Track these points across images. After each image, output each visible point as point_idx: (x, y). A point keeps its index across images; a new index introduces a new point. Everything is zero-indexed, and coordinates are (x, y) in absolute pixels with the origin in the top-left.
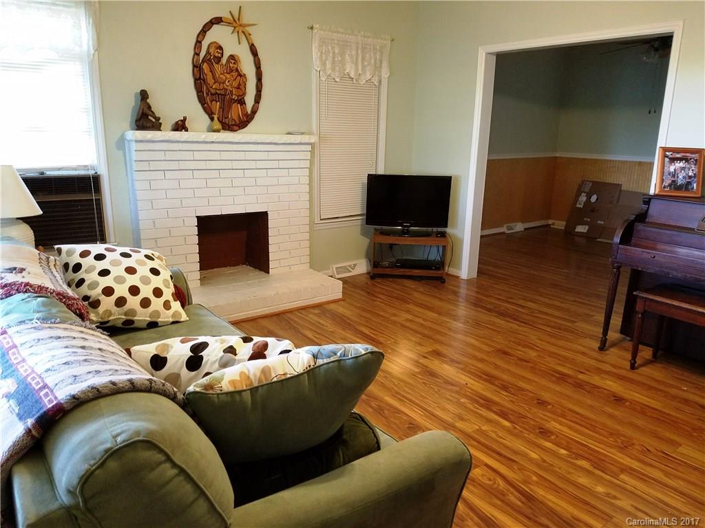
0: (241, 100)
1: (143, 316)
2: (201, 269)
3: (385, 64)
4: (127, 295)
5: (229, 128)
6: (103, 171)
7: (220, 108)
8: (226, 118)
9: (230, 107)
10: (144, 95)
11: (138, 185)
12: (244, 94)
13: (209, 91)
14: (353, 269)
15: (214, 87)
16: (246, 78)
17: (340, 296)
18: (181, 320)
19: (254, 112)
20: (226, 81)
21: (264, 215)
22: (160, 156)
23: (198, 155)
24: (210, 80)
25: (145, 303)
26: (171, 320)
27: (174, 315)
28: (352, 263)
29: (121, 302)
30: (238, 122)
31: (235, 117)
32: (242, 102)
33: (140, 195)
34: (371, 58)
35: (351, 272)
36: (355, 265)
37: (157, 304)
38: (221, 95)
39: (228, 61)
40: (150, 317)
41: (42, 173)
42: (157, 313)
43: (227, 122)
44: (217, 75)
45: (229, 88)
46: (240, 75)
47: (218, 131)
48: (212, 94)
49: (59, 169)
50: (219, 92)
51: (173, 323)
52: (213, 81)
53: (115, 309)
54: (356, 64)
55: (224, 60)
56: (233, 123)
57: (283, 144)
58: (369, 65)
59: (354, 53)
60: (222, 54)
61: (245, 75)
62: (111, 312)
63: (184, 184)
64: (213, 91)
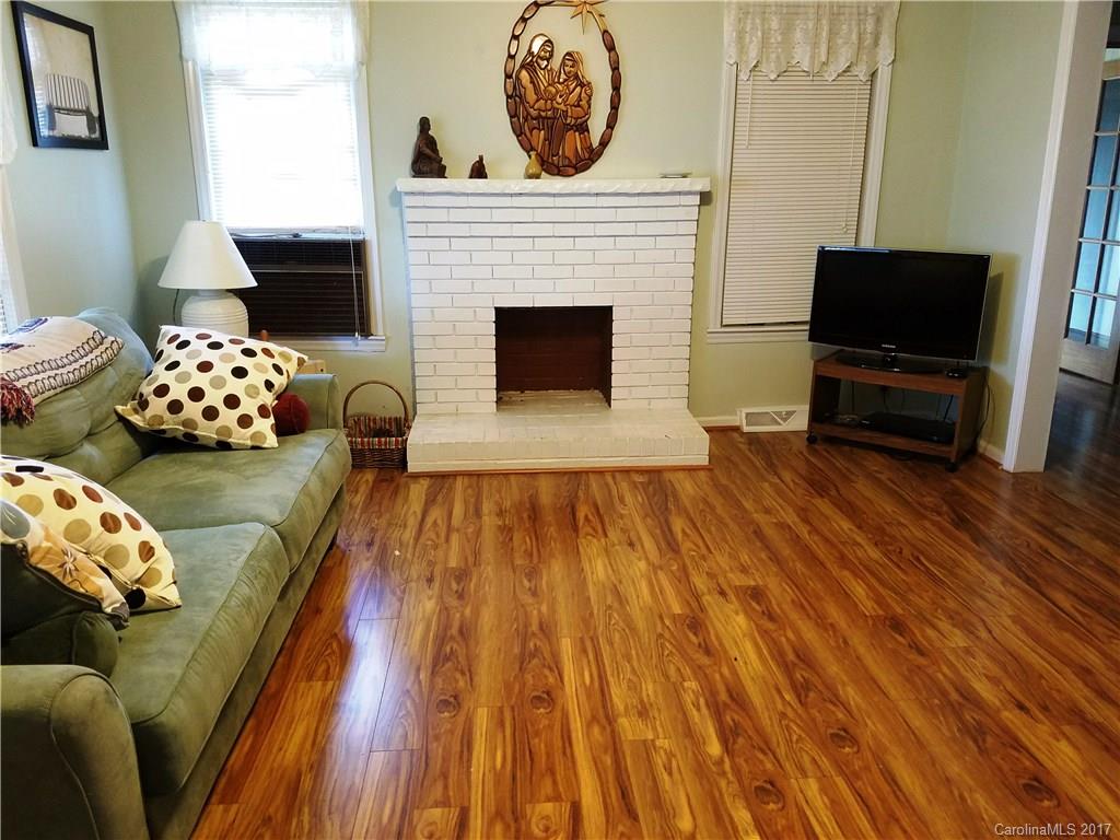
0: (581, 125)
1: (206, 431)
2: (499, 389)
3: (886, 41)
4: (185, 399)
5: (559, 171)
6: (370, 236)
7: (545, 140)
8: (553, 156)
9: (563, 138)
10: (425, 124)
11: (413, 258)
12: (587, 113)
13: (528, 114)
14: (785, 420)
15: (536, 107)
16: (591, 89)
17: (704, 460)
18: (265, 446)
19: (604, 143)
20: (556, 95)
21: (606, 312)
22: (442, 215)
23: (498, 215)
24: (531, 96)
25: (210, 413)
26: (249, 443)
27: (253, 437)
28: (784, 409)
29: (175, 407)
30: (574, 162)
31: (569, 153)
32: (583, 128)
33: (414, 272)
34: (850, 31)
35: (780, 424)
36: (790, 414)
37: (228, 417)
38: (547, 118)
39: (563, 64)
40: (216, 434)
41: (296, 236)
42: (226, 430)
43: (556, 162)
44: (542, 87)
45: (562, 107)
46: (582, 85)
47: (537, 177)
48: (533, 119)
49: (314, 231)
50: (543, 114)
51: (254, 448)
52: (535, 97)
53: (167, 415)
54: (815, 45)
55: (556, 63)
56: (567, 162)
57: (639, 194)
58: (846, 43)
59: (811, 25)
60: (552, 51)
61: (590, 83)
62: (162, 417)
63: (478, 258)
64: (534, 113)
